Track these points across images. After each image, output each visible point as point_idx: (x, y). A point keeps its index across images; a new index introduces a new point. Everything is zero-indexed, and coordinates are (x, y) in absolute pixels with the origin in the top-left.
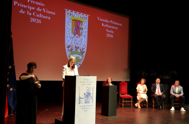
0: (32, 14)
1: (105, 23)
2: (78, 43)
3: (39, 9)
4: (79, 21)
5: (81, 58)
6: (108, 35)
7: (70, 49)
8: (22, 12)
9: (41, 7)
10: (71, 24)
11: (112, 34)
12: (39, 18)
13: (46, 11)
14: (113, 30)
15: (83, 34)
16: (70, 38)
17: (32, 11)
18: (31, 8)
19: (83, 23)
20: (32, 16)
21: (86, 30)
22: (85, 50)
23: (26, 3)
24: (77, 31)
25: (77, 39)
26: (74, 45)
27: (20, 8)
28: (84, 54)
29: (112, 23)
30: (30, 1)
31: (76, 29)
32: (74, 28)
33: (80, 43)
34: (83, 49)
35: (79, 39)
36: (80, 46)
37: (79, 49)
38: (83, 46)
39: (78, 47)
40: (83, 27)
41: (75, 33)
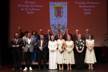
0: (28, 9)
1: (82, 5)
3: (32, 6)
4: (60, 8)
5: (63, 32)
6: (86, 13)
7: (54, 26)
8: (22, 9)
9: (33, 4)
10: (54, 11)
11: (89, 11)
12: (32, 11)
13: (36, 6)
14: (90, 8)
15: (64, 16)
16: (53, 20)
17: (28, 8)
18: (27, 6)
19: (64, 8)
20: (28, 11)
21: (66, 12)
22: (66, 26)
23: (24, 4)
24: (58, 14)
25: (59, 19)
26: (57, 23)
27: (21, 8)
28: (65, 29)
29: (89, 3)
30: (27, 3)
31: (57, 13)
32: (56, 13)
33: (61, 22)
34: (64, 26)
35: (60, 19)
36: (61, 24)
37: (61, 26)
38: (64, 23)
39: (60, 25)
40: (64, 11)
41: (57, 16)
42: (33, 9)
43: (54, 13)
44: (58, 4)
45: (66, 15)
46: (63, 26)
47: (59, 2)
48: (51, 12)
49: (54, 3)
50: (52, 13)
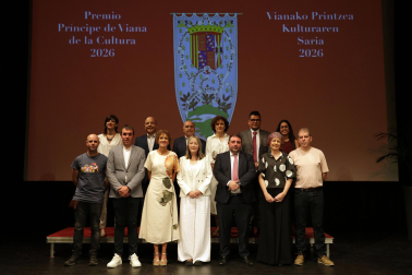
0: (95, 41)
1: (291, 24)
2: (211, 85)
3: (109, 28)
4: (212, 34)
6: (306, 53)
7: (188, 102)
8: (74, 41)
9: (114, 23)
10: (188, 45)
11: (318, 47)
12: (109, 47)
13: (124, 29)
15: (225, 62)
16: (187, 78)
17: (94, 36)
18: (90, 30)
19: (224, 35)
20: (96, 46)
21: (234, 51)
22: (233, 101)
24: (205, 57)
25: (207, 76)
26: (200, 91)
27: (70, 35)
29: (316, 17)
30: (89, 17)
31: (202, 53)
32: (198, 52)
33: (216, 86)
34: (228, 99)
35: (212, 76)
36: (216, 91)
37: (214, 101)
38: (227, 91)
39: (212, 97)
40: (224, 45)
41: (200, 64)
42: (114, 40)
43: (188, 52)
44: (205, 22)
45: (235, 62)
46: (222, 101)
47: (205, 14)
48: (180, 48)
49: (188, 19)
50: (183, 52)
